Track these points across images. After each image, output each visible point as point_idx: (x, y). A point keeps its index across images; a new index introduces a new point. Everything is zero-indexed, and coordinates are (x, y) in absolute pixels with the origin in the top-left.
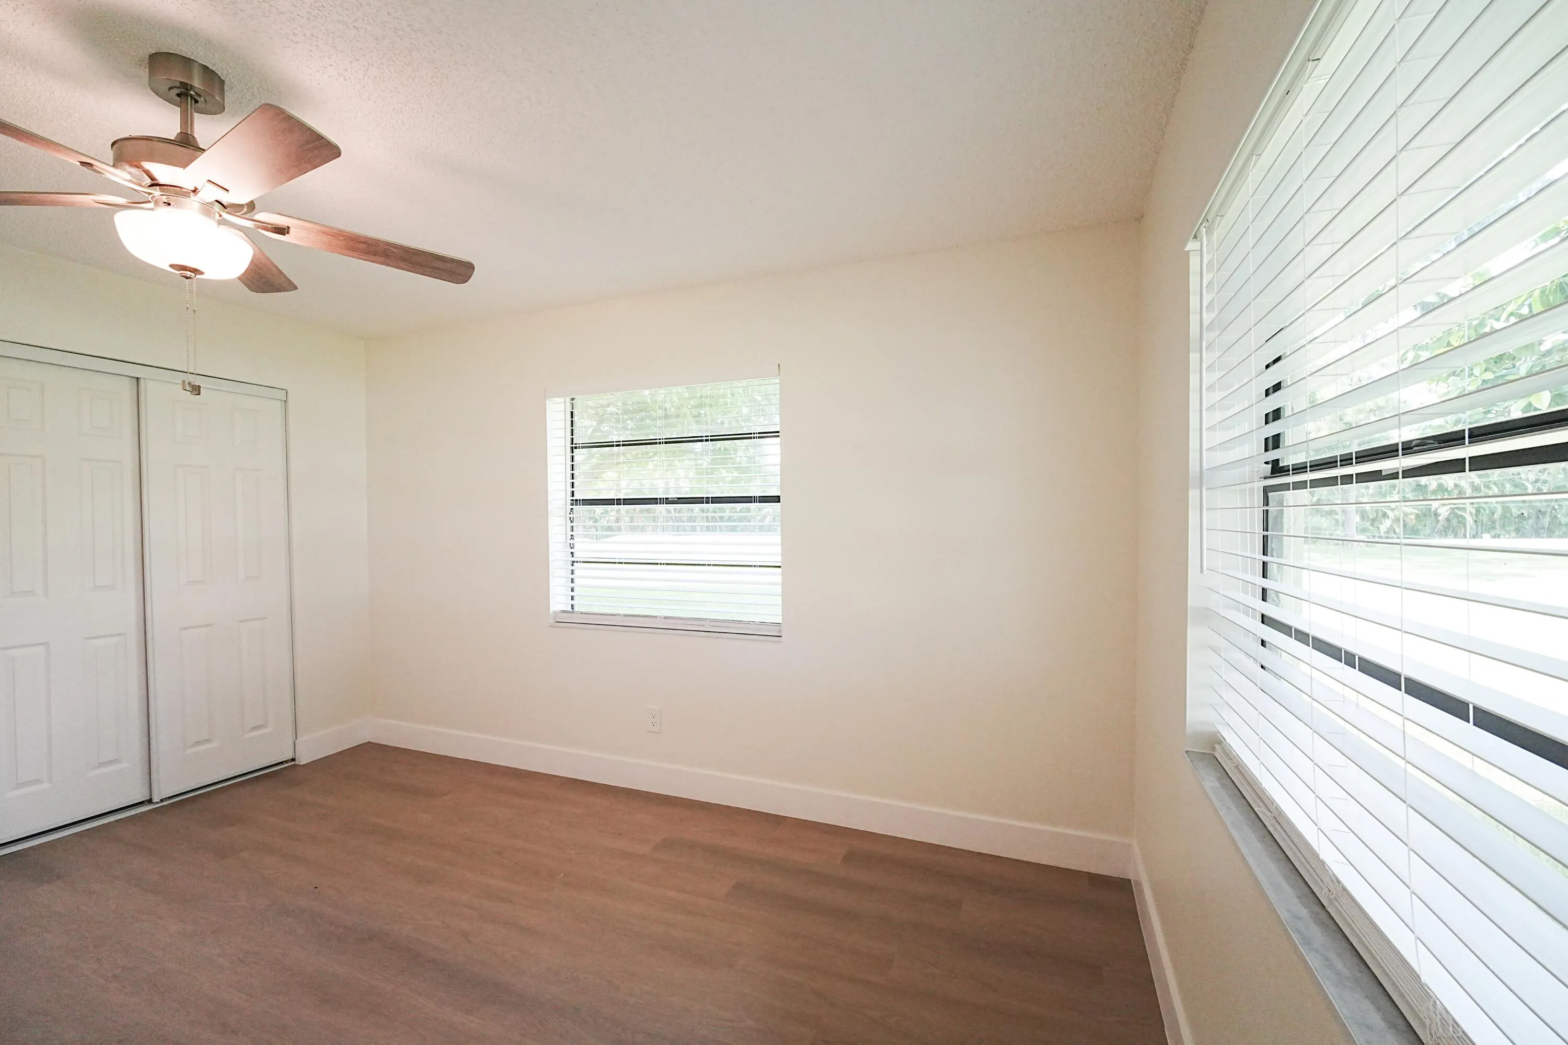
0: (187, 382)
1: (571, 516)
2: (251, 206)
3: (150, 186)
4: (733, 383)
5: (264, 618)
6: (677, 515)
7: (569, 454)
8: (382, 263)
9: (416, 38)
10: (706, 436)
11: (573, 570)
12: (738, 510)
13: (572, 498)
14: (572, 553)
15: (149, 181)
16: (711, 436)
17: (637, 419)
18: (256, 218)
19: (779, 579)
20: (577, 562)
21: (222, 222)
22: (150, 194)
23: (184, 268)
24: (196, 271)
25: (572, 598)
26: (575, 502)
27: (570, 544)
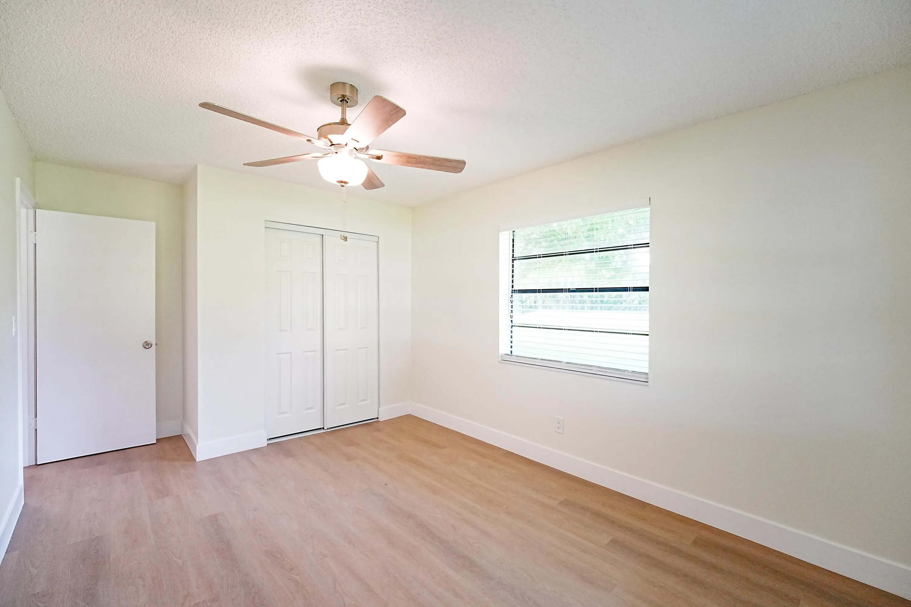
0: (342, 235)
1: (512, 299)
2: (367, 148)
3: (330, 146)
4: (613, 214)
5: (368, 348)
6: (572, 299)
7: (511, 264)
8: (423, 168)
9: (440, 44)
10: (596, 249)
11: (512, 331)
12: (614, 296)
13: (512, 289)
14: (512, 321)
15: (330, 144)
16: (599, 249)
17: (549, 241)
18: (369, 153)
19: (647, 343)
20: (514, 326)
21: (356, 158)
22: (330, 149)
23: (342, 182)
24: (345, 183)
25: (511, 347)
26: (514, 291)
27: (511, 316)
